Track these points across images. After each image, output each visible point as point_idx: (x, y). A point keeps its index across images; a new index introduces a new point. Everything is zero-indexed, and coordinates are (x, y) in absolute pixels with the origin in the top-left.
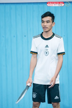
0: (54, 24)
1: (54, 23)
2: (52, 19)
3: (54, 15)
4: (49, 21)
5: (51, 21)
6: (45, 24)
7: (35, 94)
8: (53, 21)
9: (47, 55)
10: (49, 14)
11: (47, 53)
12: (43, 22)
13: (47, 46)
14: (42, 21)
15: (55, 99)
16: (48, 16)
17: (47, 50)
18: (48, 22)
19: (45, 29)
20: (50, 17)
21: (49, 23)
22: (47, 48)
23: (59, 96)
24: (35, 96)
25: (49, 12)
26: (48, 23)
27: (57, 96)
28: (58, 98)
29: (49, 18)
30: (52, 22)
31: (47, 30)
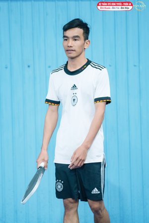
0: (88, 43)
1: (87, 41)
2: (83, 33)
3: (88, 26)
4: (77, 36)
5: (82, 38)
6: (71, 43)
7: (61, 182)
8: (86, 38)
9: (74, 103)
10: (78, 23)
11: (74, 100)
12: (66, 40)
13: (74, 86)
14: (64, 37)
15: (92, 193)
16: (76, 27)
17: (75, 95)
18: (75, 38)
19: (70, 53)
20: (81, 28)
21: (77, 42)
22: (75, 91)
23: (99, 189)
24: (60, 188)
25: (78, 19)
26: (76, 40)
27: (96, 188)
28: (99, 192)
29: (78, 31)
30: (85, 40)
31: (73, 54)
